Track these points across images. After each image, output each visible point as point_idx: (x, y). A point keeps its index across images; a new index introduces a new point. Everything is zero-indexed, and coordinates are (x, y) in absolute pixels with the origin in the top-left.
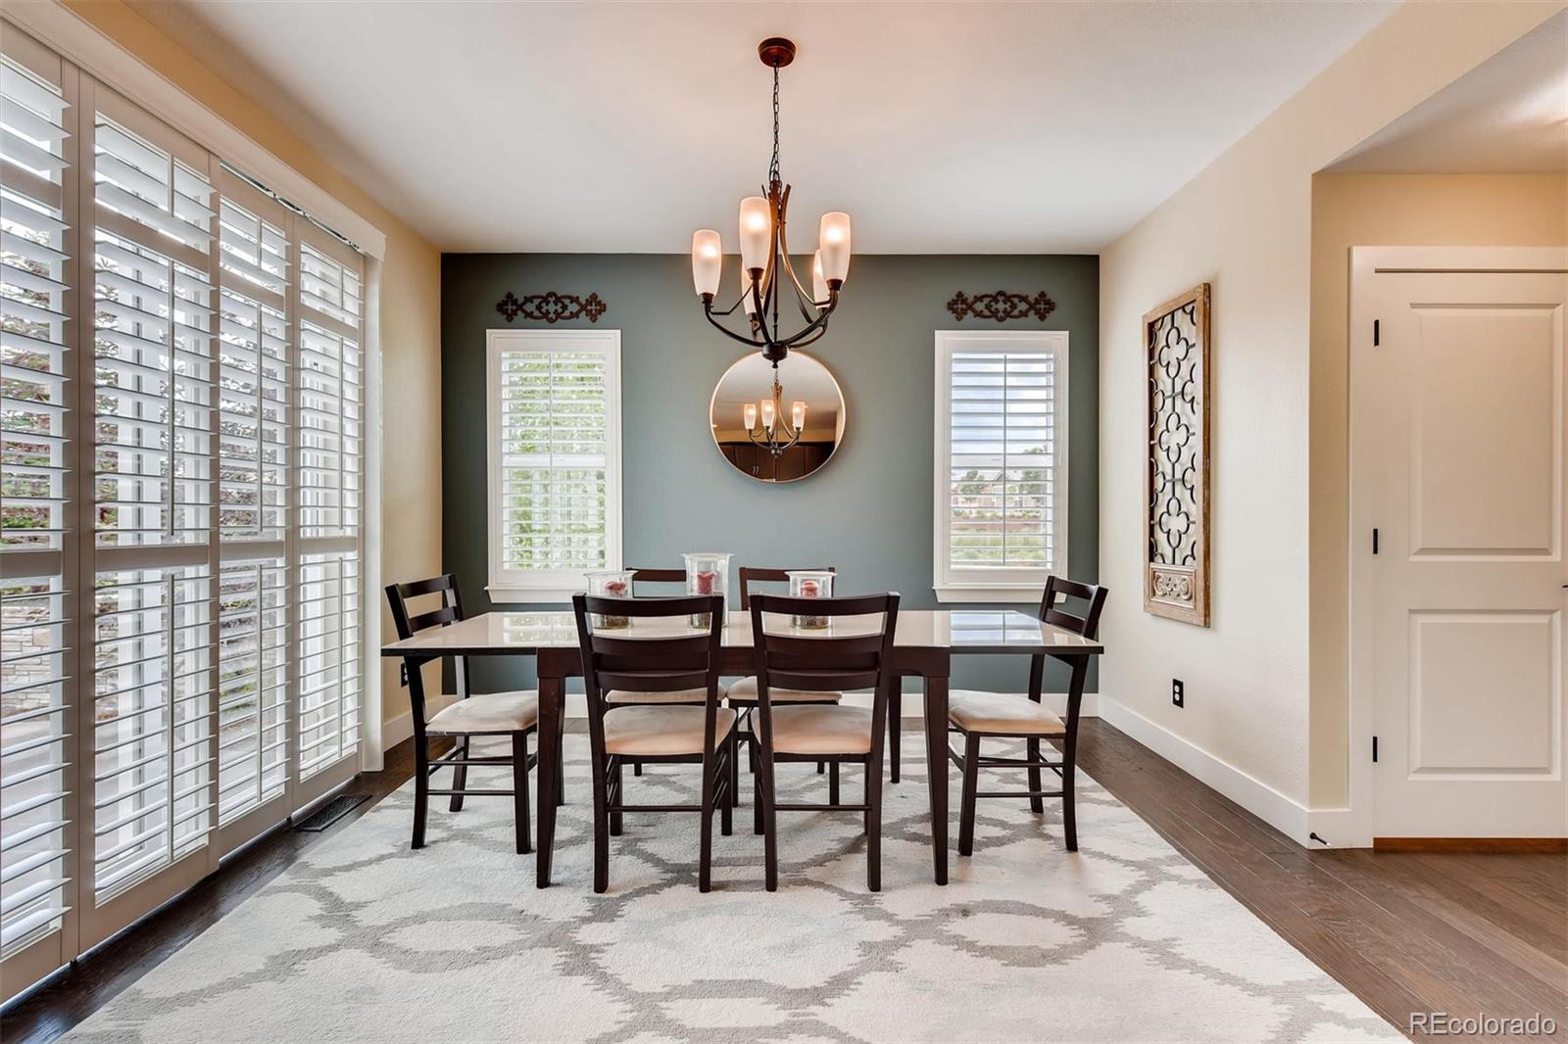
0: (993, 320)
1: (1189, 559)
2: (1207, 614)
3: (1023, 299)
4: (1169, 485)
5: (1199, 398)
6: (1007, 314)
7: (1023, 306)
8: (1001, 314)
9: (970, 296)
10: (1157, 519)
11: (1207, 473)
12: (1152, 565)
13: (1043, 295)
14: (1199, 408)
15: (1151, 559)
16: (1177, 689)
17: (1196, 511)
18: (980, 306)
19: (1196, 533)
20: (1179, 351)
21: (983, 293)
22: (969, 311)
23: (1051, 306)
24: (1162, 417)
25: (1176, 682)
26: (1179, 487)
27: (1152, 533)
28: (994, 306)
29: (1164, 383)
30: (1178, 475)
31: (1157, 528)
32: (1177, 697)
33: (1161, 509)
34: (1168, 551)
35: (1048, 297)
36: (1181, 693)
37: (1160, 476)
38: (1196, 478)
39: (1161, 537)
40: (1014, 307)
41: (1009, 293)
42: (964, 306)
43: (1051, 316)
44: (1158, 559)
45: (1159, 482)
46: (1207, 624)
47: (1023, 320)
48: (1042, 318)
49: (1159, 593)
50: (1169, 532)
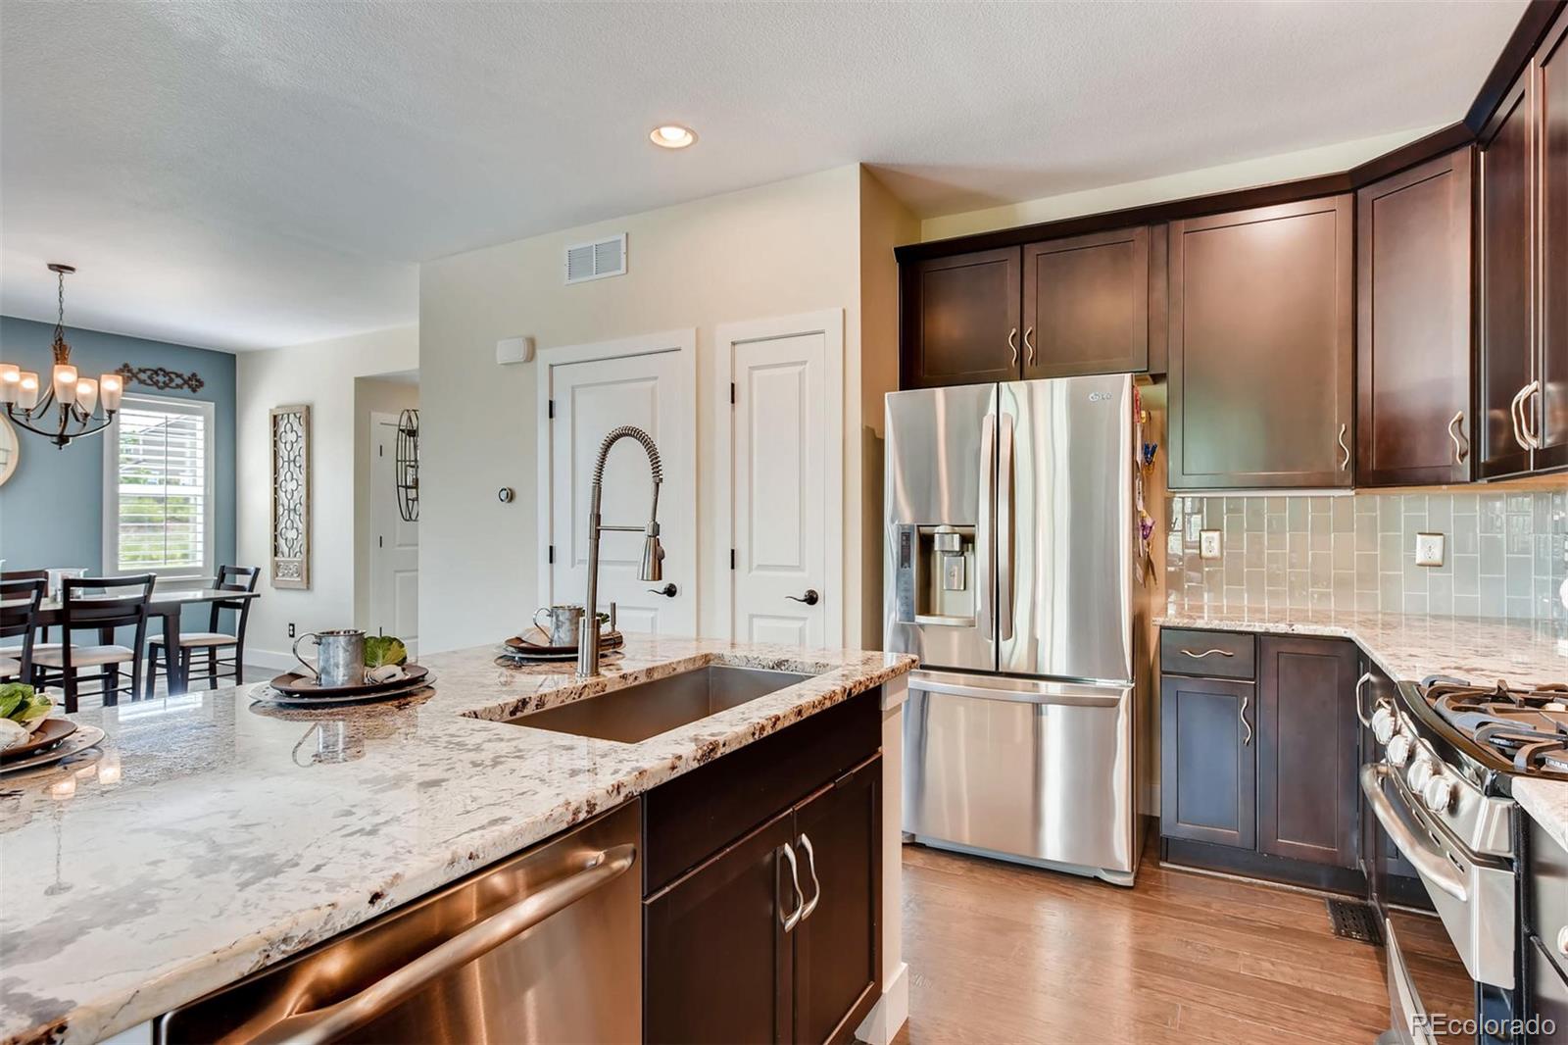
0: (155, 388)
1: (298, 554)
2: (308, 583)
3: (179, 376)
4: (286, 512)
5: (304, 466)
6: (166, 385)
7: (179, 381)
8: (161, 384)
9: (135, 368)
10: (279, 531)
11: (308, 507)
12: (276, 559)
13: (194, 375)
14: (304, 472)
15: (276, 555)
16: (291, 628)
17: (302, 527)
18: (143, 376)
19: (302, 539)
20: (292, 437)
21: (148, 367)
22: (134, 379)
23: (201, 384)
24: (282, 472)
25: (290, 625)
26: (292, 514)
27: (276, 540)
28: (155, 378)
29: (283, 452)
30: (292, 507)
31: (279, 537)
32: (291, 633)
33: (281, 526)
34: (286, 550)
35: (198, 377)
36: (293, 630)
37: (281, 507)
38: (302, 510)
39: (281, 542)
40: (171, 380)
41: (168, 370)
42: (130, 374)
43: (200, 391)
44: (280, 554)
45: (280, 510)
46: (308, 588)
47: (178, 391)
48: (194, 391)
49: (280, 574)
50: (286, 539)
